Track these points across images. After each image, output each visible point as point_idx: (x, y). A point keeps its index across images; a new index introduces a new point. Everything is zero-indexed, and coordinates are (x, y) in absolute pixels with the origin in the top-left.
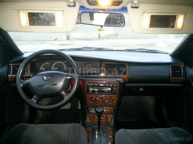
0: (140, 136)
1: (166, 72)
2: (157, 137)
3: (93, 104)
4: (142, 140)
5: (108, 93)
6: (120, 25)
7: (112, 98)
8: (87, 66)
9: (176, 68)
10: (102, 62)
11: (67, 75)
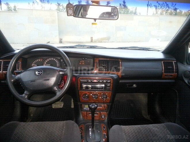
0: (135, 131)
1: (159, 68)
2: (151, 132)
3: (86, 101)
4: (136, 135)
5: (101, 89)
6: (114, 18)
7: (105, 94)
8: (81, 63)
9: (168, 64)
10: (95, 59)
11: (59, 70)
